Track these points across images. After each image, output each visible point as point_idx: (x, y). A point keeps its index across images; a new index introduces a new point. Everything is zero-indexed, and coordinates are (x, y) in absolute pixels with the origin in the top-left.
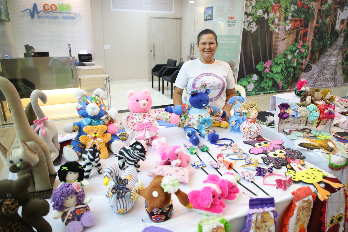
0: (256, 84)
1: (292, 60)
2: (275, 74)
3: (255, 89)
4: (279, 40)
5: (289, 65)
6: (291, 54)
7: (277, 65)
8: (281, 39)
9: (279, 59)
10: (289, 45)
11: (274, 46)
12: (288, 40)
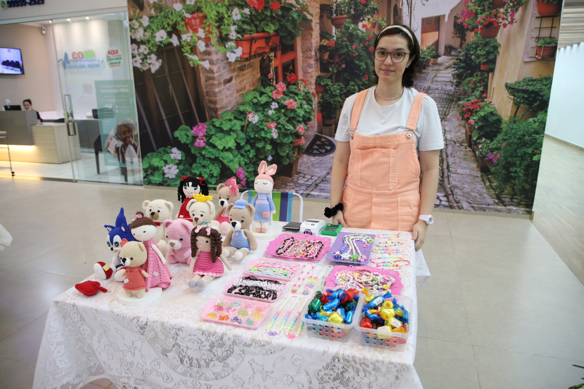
0: (181, 167)
1: (262, 125)
2: (222, 151)
3: (180, 174)
4: (216, 82)
5: (256, 136)
6: (257, 111)
7: (222, 134)
8: (222, 81)
9: (225, 120)
10: (246, 93)
11: (207, 95)
12: (240, 83)
